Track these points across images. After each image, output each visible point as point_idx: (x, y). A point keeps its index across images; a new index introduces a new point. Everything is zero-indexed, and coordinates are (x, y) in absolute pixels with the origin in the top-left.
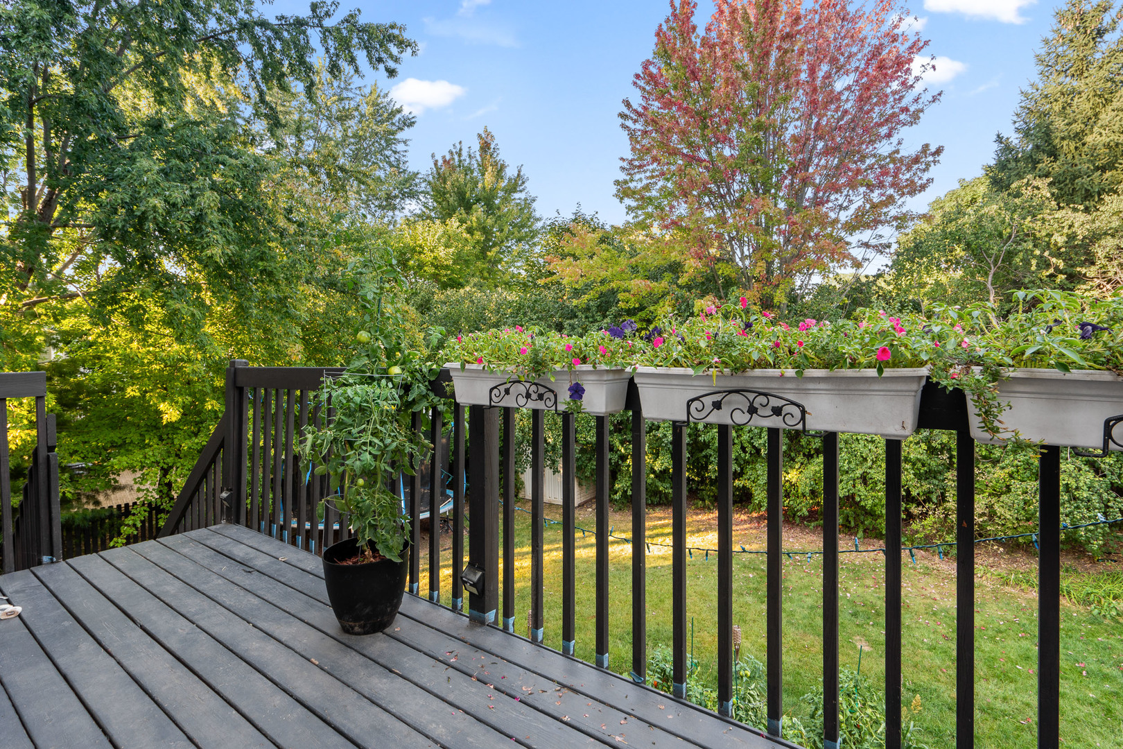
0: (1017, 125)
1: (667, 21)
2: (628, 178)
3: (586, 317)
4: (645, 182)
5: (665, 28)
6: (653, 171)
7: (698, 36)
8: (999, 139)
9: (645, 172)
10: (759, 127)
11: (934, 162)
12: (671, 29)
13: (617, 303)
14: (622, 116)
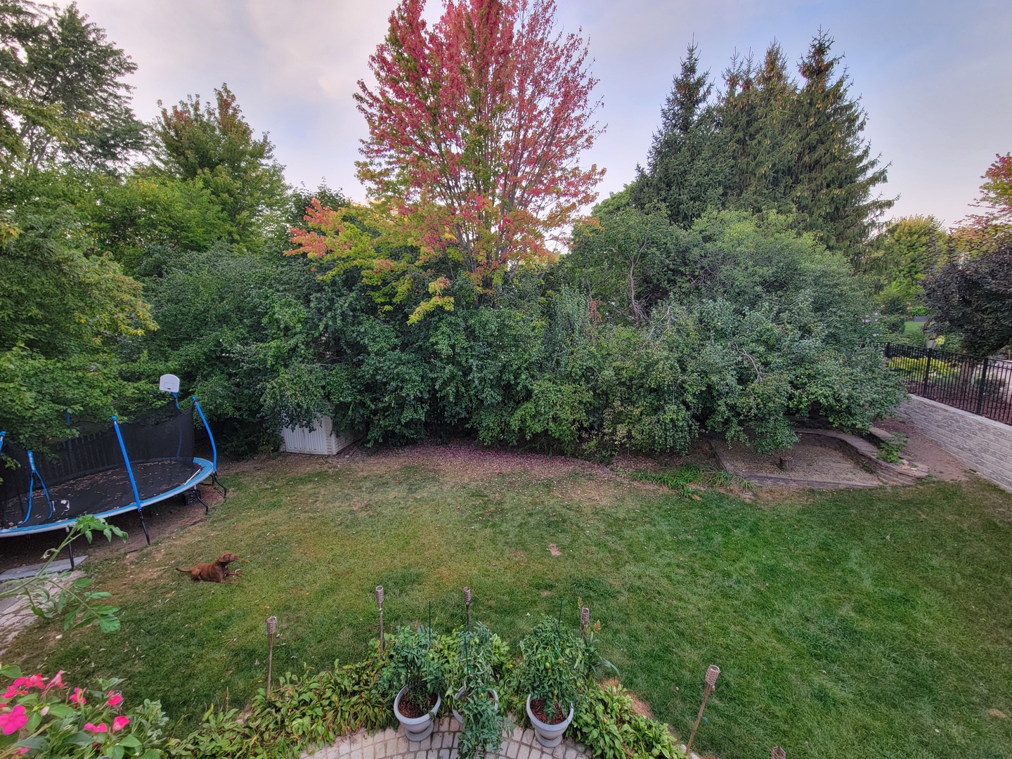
0: (650, 160)
1: (399, 9)
2: (368, 160)
3: (333, 291)
4: (385, 166)
5: (396, 15)
6: (391, 157)
7: (426, 32)
8: (638, 168)
9: (384, 156)
10: (480, 131)
11: (600, 180)
12: (402, 18)
13: (362, 279)
14: (358, 97)
